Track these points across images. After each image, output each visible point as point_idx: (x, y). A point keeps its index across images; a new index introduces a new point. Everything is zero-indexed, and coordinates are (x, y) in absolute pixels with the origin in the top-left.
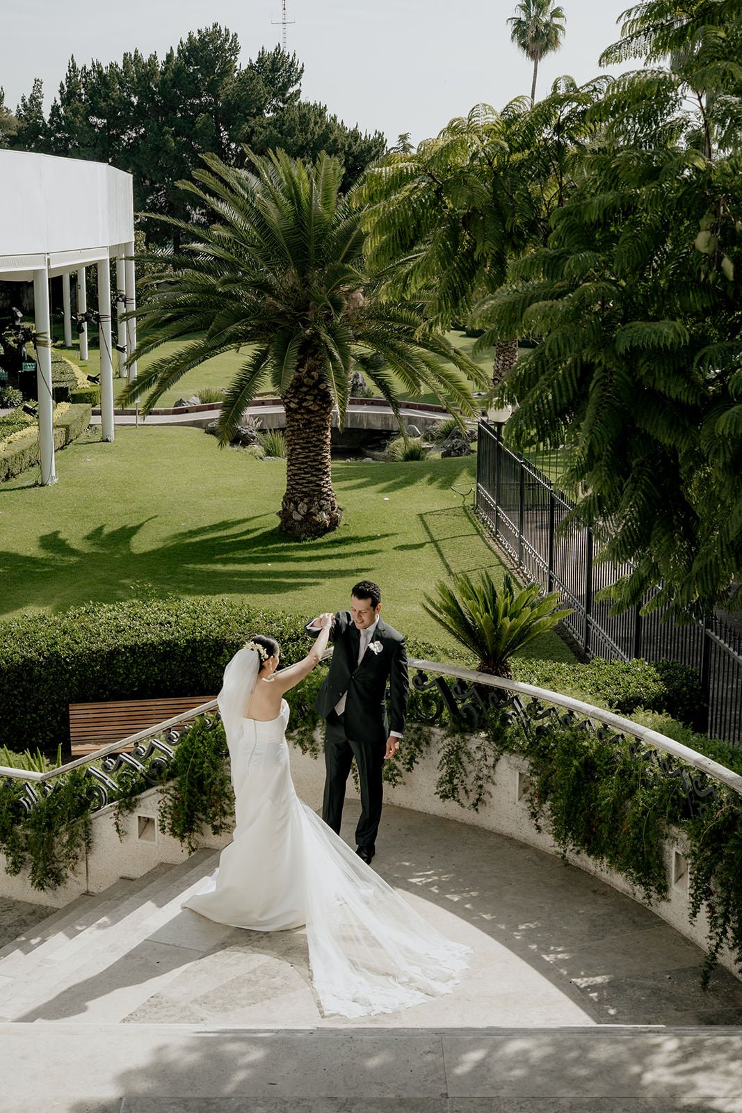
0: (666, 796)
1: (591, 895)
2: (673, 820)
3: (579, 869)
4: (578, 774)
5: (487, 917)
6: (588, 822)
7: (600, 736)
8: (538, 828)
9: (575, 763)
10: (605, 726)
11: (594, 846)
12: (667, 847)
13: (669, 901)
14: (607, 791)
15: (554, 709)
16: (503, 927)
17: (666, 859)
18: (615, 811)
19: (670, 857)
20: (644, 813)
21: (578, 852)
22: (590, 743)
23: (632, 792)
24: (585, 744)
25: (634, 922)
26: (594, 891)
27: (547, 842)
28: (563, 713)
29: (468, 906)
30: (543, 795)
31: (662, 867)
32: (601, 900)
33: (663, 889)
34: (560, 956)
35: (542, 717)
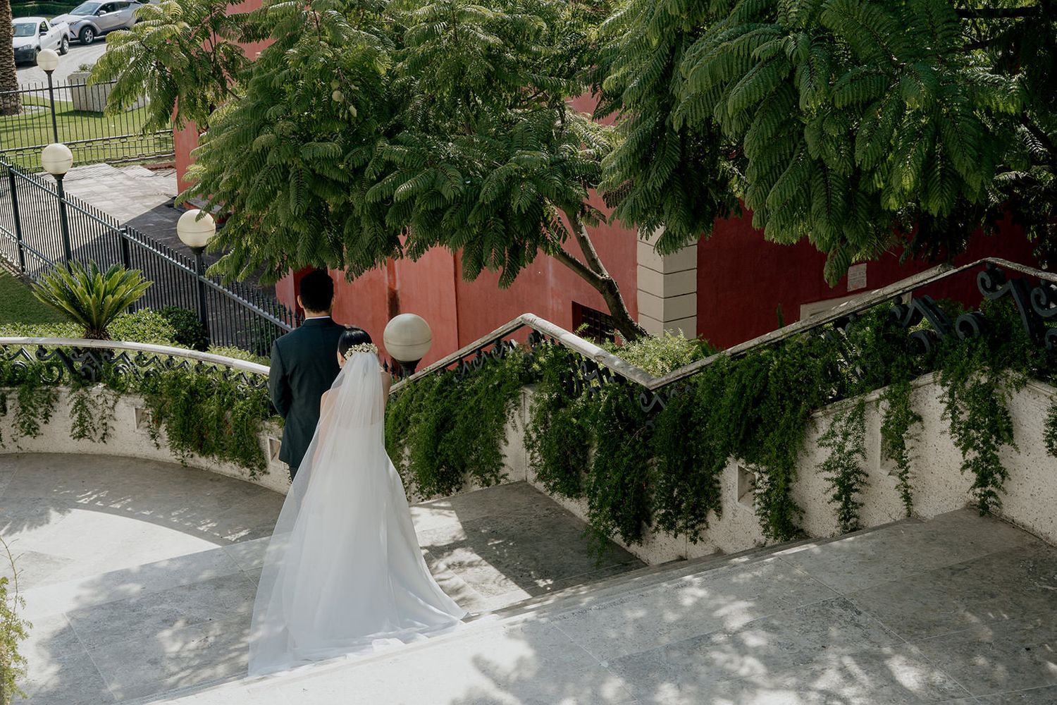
0: (258, 402)
1: (210, 483)
2: (266, 417)
3: (193, 468)
4: (186, 400)
5: (147, 513)
6: (199, 432)
7: (197, 369)
8: (158, 445)
9: (183, 392)
10: (200, 362)
11: (204, 448)
12: (262, 437)
13: (269, 473)
14: (211, 407)
15: (156, 357)
16: (162, 517)
17: (262, 446)
18: (219, 420)
19: (266, 443)
20: (243, 417)
21: (192, 456)
22: (192, 376)
23: (230, 405)
24: (188, 377)
25: (247, 493)
26: (211, 480)
27: (166, 454)
28: (164, 358)
29: (129, 509)
30: (158, 420)
31: (261, 453)
32: (218, 484)
33: (263, 467)
34: (209, 525)
35: (147, 364)
